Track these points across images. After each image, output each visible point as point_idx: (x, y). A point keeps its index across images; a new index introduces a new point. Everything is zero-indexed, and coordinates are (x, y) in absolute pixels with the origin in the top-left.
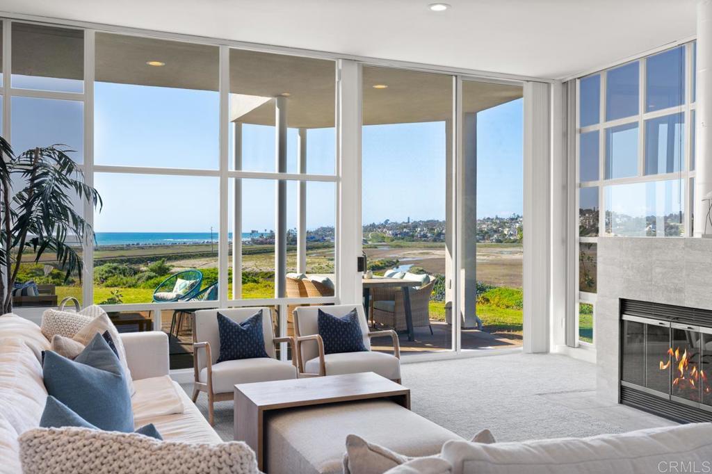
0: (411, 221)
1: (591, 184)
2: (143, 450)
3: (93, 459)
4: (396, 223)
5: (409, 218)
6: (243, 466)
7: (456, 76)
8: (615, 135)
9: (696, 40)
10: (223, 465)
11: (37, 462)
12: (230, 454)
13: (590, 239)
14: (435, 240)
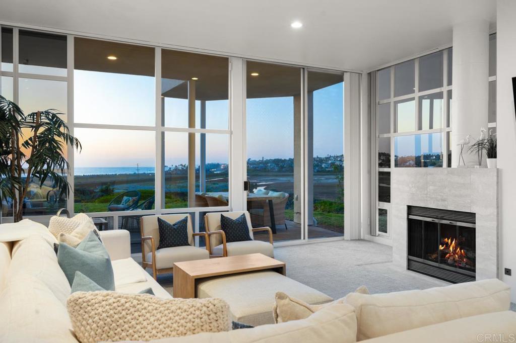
0: (264, 160)
1: (386, 136)
2: (154, 304)
3: (121, 311)
4: (255, 161)
5: (263, 158)
6: (223, 313)
7: (303, 69)
8: (400, 105)
9: (452, 47)
10: (211, 312)
11: (82, 314)
12: (214, 305)
13: (386, 170)
14: (279, 171)
